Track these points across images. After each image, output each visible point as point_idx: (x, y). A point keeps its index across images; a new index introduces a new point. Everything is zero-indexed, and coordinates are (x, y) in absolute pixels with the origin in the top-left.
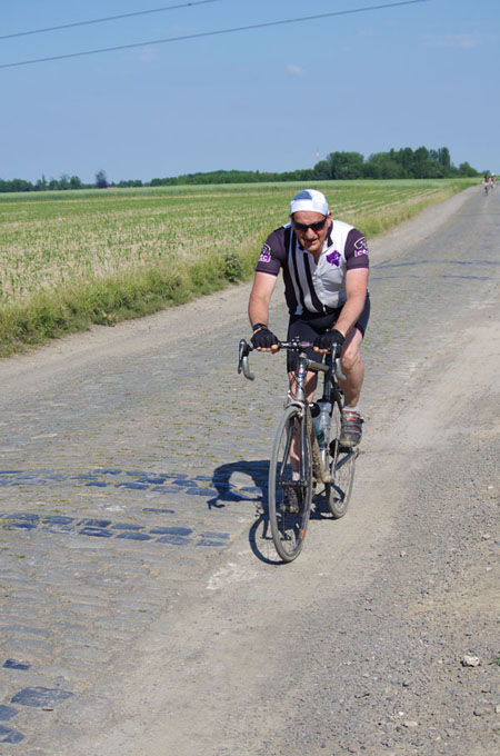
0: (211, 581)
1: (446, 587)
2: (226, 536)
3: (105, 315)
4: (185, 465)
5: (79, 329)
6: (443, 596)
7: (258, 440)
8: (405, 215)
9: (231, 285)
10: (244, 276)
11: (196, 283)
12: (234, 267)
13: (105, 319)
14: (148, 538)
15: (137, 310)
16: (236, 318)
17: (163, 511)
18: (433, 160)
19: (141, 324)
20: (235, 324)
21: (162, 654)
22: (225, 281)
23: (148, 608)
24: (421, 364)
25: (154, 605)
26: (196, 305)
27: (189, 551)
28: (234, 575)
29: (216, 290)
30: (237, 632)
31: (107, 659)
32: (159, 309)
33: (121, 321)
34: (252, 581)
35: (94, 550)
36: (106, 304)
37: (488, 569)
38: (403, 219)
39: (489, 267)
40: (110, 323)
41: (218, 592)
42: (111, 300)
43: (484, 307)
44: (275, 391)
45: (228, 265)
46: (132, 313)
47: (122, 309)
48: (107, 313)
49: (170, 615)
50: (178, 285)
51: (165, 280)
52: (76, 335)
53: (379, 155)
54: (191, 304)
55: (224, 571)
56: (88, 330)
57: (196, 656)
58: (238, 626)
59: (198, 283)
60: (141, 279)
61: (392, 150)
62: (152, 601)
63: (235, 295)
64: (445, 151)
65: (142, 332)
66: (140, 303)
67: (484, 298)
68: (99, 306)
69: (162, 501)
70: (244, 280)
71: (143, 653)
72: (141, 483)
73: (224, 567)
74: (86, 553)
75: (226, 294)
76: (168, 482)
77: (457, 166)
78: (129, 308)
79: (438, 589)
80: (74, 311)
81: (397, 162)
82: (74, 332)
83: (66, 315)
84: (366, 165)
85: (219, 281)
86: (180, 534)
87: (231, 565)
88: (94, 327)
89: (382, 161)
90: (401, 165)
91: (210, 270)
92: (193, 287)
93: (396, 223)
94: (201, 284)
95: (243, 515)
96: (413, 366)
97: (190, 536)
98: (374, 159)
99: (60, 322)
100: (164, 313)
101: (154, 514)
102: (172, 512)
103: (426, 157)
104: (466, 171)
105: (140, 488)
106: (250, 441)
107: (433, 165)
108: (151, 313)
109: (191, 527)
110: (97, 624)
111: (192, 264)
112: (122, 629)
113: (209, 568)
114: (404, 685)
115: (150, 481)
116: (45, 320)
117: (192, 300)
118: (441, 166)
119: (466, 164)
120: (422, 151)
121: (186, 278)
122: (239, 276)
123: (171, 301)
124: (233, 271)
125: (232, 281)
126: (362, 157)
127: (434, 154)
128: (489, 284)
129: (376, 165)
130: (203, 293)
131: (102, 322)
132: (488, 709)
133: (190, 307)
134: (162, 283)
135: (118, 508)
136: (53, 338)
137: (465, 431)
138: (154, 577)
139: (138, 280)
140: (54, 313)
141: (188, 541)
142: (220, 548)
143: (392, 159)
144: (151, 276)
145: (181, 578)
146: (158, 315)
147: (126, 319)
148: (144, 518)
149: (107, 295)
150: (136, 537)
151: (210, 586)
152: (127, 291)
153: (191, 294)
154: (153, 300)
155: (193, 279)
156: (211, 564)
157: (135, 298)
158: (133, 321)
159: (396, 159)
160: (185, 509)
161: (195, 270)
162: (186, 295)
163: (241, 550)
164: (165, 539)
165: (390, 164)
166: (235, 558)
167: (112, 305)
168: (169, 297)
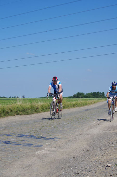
0: (36, 153)
1: (102, 155)
2: (42, 146)
3: (19, 113)
4: (34, 134)
5: (12, 115)
6: (101, 156)
8: (94, 102)
11: (42, 109)
14: (21, 145)
15: (27, 113)
17: (26, 141)
19: (28, 116)
21: (20, 165)
23: (18, 156)
24: (96, 122)
25: (19, 156)
26: (42, 114)
27: (31, 148)
28: (43, 152)
29: (47, 111)
31: (4, 165)
32: (33, 113)
33: (23, 115)
34: (48, 153)
35: (6, 146)
36: (20, 110)
37: (114, 151)
38: (93, 103)
40: (20, 115)
41: (38, 155)
42: (21, 109)
48: (20, 112)
49: (24, 158)
50: (38, 108)
52: (12, 116)
53: (88, 93)
54: (41, 113)
56: (15, 115)
57: (30, 166)
58: (42, 161)
59: (43, 109)
61: (91, 92)
62: (19, 155)
64: (103, 93)
65: (28, 117)
66: (28, 111)
68: (18, 110)
69: (26, 139)
71: (14, 165)
72: (21, 136)
73: (41, 151)
74: (3, 146)
75: (49, 112)
76: (29, 136)
78: (25, 112)
80: (11, 111)
81: (92, 95)
82: (11, 115)
83: (9, 111)
84: (85, 96)
85: (48, 109)
86: (30, 145)
87: (43, 150)
88: (16, 115)
92: (41, 109)
94: (44, 109)
95: (47, 142)
96: (94, 123)
97: (32, 145)
98: (87, 94)
99: (7, 112)
100: (34, 114)
101: (24, 141)
102: (28, 141)
103: (99, 94)
105: (21, 137)
106: (51, 131)
108: (31, 114)
109: (33, 144)
110: (3, 158)
111: (41, 104)
112: (9, 160)
113: (36, 151)
114: (89, 171)
115: (24, 136)
116: (4, 111)
117: (41, 112)
118: (102, 96)
120: (98, 92)
121: (40, 107)
126: (84, 94)
127: (101, 93)
129: (88, 96)
130: (44, 111)
131: (18, 114)
132: (114, 174)
133: (40, 114)
134: (34, 108)
135: (14, 140)
136: (6, 116)
138: (20, 151)
139: (28, 106)
140: (6, 110)
141: (32, 146)
142: (40, 147)
143: (91, 94)
144: (31, 105)
145: (28, 152)
146: (33, 115)
147: (24, 114)
148: (21, 142)
149: (20, 108)
150: (18, 145)
151: (36, 154)
152: (25, 108)
153: (41, 111)
154: (31, 111)
155: (41, 108)
156: (37, 150)
157: (27, 110)
158: (26, 115)
159: (92, 94)
160: (32, 141)
161: (42, 106)
162: (40, 111)
163: (46, 148)
164: (25, 145)
165: (90, 96)
166: (44, 149)
167: (21, 111)
168: (35, 111)
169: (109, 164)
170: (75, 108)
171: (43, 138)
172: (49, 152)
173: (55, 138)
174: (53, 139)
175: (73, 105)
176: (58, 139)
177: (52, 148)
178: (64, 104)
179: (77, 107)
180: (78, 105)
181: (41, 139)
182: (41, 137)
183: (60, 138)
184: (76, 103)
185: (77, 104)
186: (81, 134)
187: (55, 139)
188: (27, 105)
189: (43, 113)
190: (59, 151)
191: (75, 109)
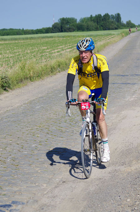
7: (10, 177)
9: (5, 92)
10: (11, 87)
12: (6, 82)
16: (6, 109)
18: (112, 20)
20: (5, 112)
39: (136, 77)
43: (132, 99)
44: (21, 150)
45: (3, 82)
53: (85, 19)
61: (91, 16)
63: (6, 97)
64: (118, 15)
67: (133, 95)
70: (11, 89)
75: (2, 97)
81: (94, 22)
84: (78, 24)
89: (86, 22)
90: (96, 23)
98: (83, 20)
103: (109, 19)
104: (130, 25)
106: (6, 178)
107: (112, 22)
118: (117, 23)
119: (130, 21)
120: (107, 15)
122: (9, 87)
124: (5, 85)
125: (5, 90)
126: (76, 20)
127: (113, 17)
128: (136, 86)
129: (84, 24)
137: (118, 168)
143: (91, 20)
159: (94, 20)
165: (91, 23)
170: (55, 75)
173: (14, 202)
174: (10, 206)
175: (52, 69)
176: (19, 207)
178: (31, 72)
179: (59, 72)
180: (61, 66)
183: (23, 204)
184: (58, 64)
185: (59, 66)
186: (65, 182)
187: (14, 207)
191: (55, 77)
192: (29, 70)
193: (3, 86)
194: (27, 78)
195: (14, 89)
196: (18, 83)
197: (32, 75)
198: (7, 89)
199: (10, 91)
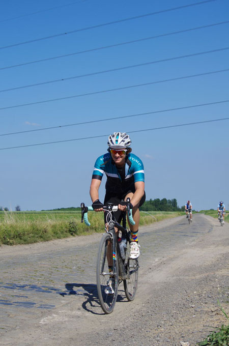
0: (42, 320)
1: (171, 324)
2: (53, 306)
3: (9, 240)
4: (37, 282)
6: (168, 327)
8: (156, 219)
9: (71, 236)
10: (78, 233)
11: (54, 233)
12: (73, 228)
13: (8, 242)
14: (11, 304)
15: (25, 241)
17: (22, 296)
18: (169, 205)
19: (27, 247)
22: (69, 234)
23: (5, 327)
24: (161, 259)
25: (8, 327)
26: (54, 242)
27: (32, 310)
28: (55, 319)
29: (64, 237)
30: (54, 339)
33: (16, 244)
34: (65, 321)
36: (10, 235)
37: (194, 316)
38: (155, 221)
39: (194, 233)
40: (11, 244)
41: (46, 325)
42: (12, 233)
43: (191, 244)
44: (87, 263)
45: (70, 227)
46: (22, 241)
47: (18, 238)
48: (10, 239)
49: (17, 331)
50: (45, 232)
51: (39, 229)
54: (52, 241)
55: (50, 317)
58: (54, 337)
60: (28, 227)
61: (151, 199)
62: (8, 325)
63: (73, 240)
64: (175, 200)
65: (26, 249)
66: (26, 237)
67: (192, 242)
68: (6, 236)
69: (22, 293)
70: (78, 235)
72: (13, 287)
75: (68, 239)
76: (27, 288)
77: (180, 207)
78: (21, 239)
79: (167, 325)
81: (153, 205)
85: (65, 233)
86: (30, 304)
87: (55, 315)
88: (3, 246)
89: (146, 204)
90: (154, 206)
91: (62, 228)
92: (53, 234)
93: (151, 222)
94: (57, 234)
95: (64, 300)
96: (157, 260)
97: (35, 305)
100: (38, 243)
101: (17, 297)
102: (27, 297)
103: (166, 204)
105: (11, 288)
107: (169, 206)
108: (32, 243)
109: (36, 302)
111: (52, 224)
115: (18, 286)
117: (51, 239)
118: (173, 207)
120: (164, 200)
121: (50, 229)
122: (75, 232)
123: (42, 239)
124: (72, 229)
125: (72, 234)
127: (170, 202)
128: (194, 238)
129: (144, 206)
130: (58, 238)
131: (7, 243)
133: (51, 243)
138: (11, 317)
139: (26, 227)
141: (33, 307)
142: (48, 309)
143: (151, 204)
144: (32, 226)
145: (26, 319)
146: (35, 244)
147: (19, 243)
148: (11, 298)
149: (10, 231)
150: (5, 304)
151: (42, 322)
152: (20, 230)
153: (52, 237)
154: (33, 237)
155: (53, 230)
156: (43, 315)
157: (24, 234)
158: (22, 245)
159: (153, 204)
160: (34, 297)
161: (54, 227)
162: (49, 237)
163: (61, 310)
164: (21, 306)
165: (149, 206)
166: (57, 313)
167: (12, 236)
168: (41, 237)
169: (184, 343)
171: (55, 290)
172: (67, 319)
177: (72, 310)
178: (97, 224)
181: (51, 292)
182: (52, 289)
187: (79, 293)
188: (25, 225)
189: (57, 241)
190: (86, 317)
192: (95, 221)
193: (70, 231)
194: (93, 228)
195: (80, 235)
196: (84, 231)
197: (97, 226)
198: (74, 234)
199: (77, 236)
